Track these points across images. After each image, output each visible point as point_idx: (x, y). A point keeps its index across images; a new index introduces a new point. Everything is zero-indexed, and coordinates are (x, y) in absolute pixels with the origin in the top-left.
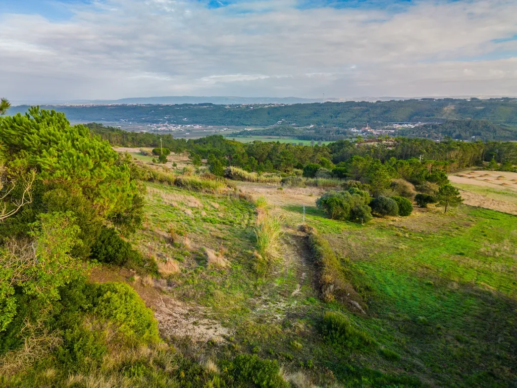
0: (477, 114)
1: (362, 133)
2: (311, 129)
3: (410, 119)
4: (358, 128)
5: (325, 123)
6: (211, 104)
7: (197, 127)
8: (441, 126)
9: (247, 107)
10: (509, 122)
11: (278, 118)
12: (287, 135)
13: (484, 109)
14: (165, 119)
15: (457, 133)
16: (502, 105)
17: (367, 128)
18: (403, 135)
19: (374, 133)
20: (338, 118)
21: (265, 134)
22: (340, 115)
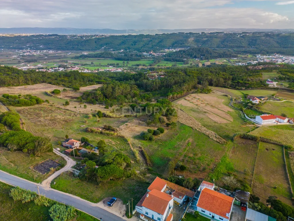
0: (204, 42)
1: (150, 55)
2: (121, 53)
3: (173, 46)
4: (147, 52)
5: (129, 48)
6: (56, 35)
7: (51, 52)
8: (187, 51)
9: (82, 37)
10: (218, 47)
11: (102, 46)
12: (109, 58)
13: (207, 40)
14: (27, 46)
15: (195, 55)
16: (215, 37)
17: (151, 52)
18: (169, 56)
19: (155, 55)
20: (136, 46)
21: (96, 57)
22: (136, 44)
